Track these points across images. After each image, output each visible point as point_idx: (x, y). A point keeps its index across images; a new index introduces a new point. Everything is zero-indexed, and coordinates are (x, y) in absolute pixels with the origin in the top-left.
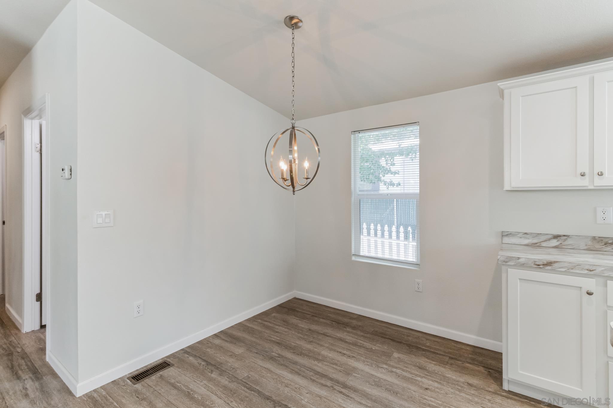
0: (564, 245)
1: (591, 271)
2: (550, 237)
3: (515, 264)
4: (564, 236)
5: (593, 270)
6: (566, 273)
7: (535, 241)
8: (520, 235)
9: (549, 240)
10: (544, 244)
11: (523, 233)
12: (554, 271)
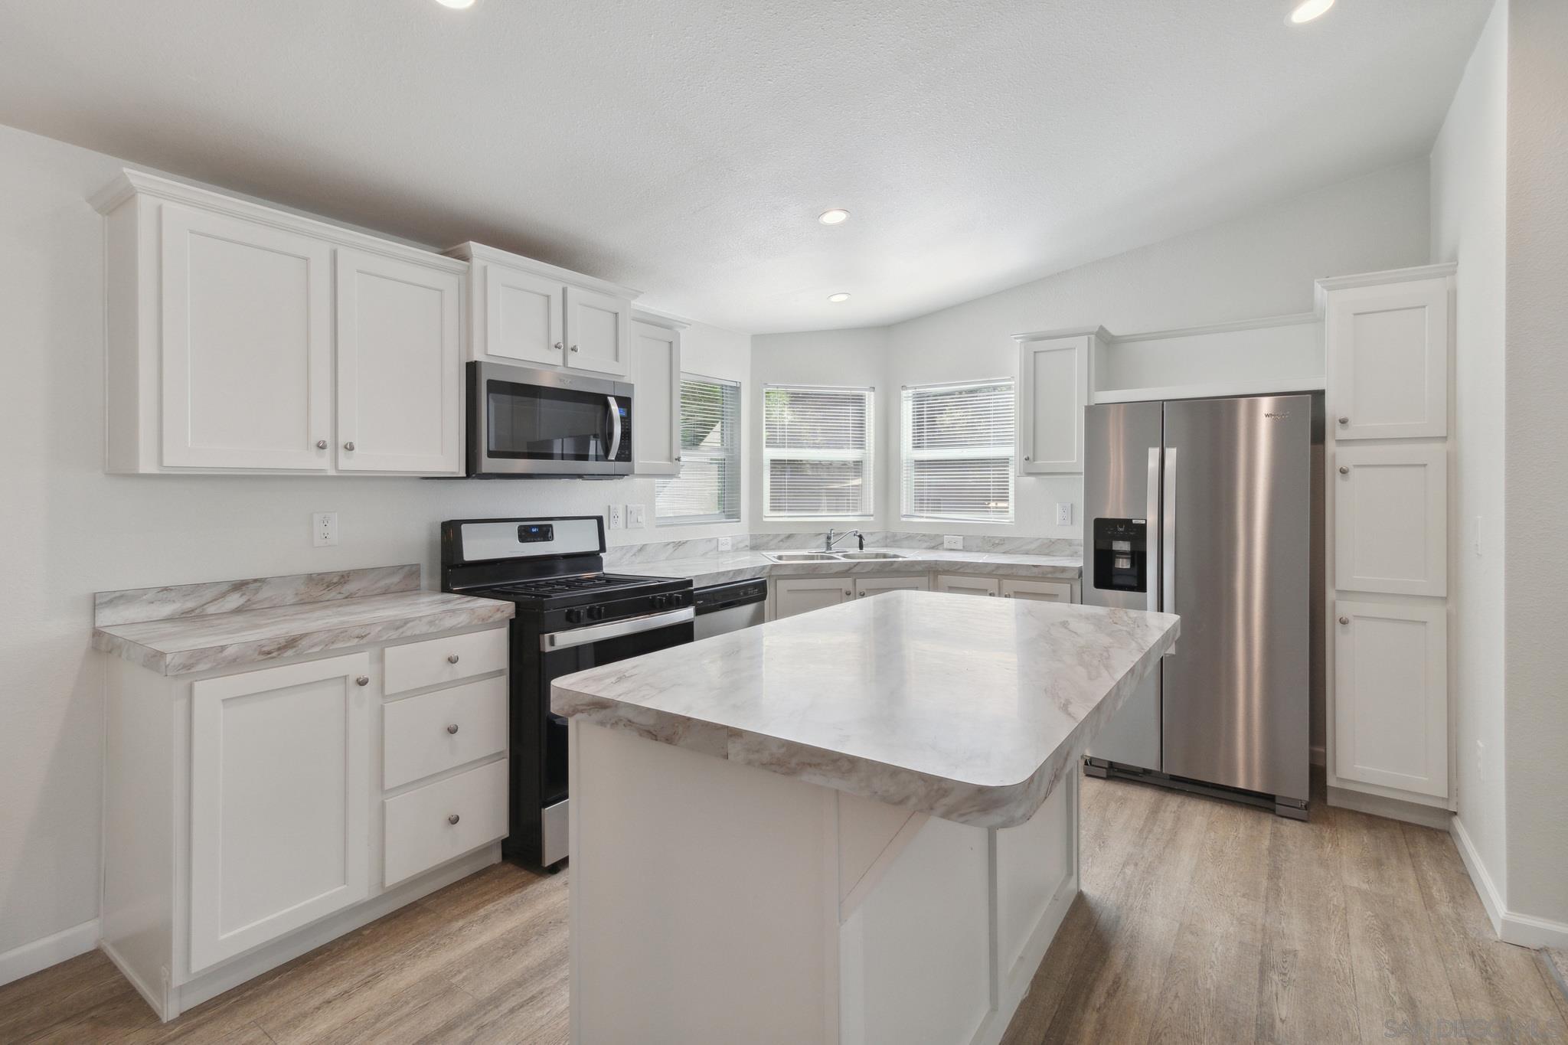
0: (254, 604)
1: (362, 637)
2: (225, 588)
3: (215, 664)
4: (255, 581)
5: (365, 636)
6: (325, 654)
7: (190, 604)
8: (150, 596)
9: (223, 595)
10: (211, 609)
11: (160, 589)
12: (302, 657)
